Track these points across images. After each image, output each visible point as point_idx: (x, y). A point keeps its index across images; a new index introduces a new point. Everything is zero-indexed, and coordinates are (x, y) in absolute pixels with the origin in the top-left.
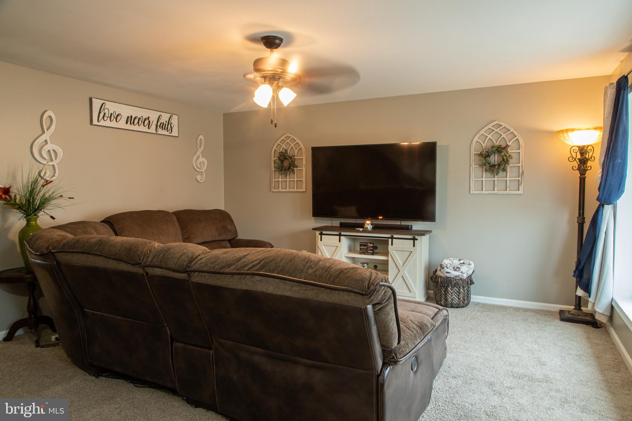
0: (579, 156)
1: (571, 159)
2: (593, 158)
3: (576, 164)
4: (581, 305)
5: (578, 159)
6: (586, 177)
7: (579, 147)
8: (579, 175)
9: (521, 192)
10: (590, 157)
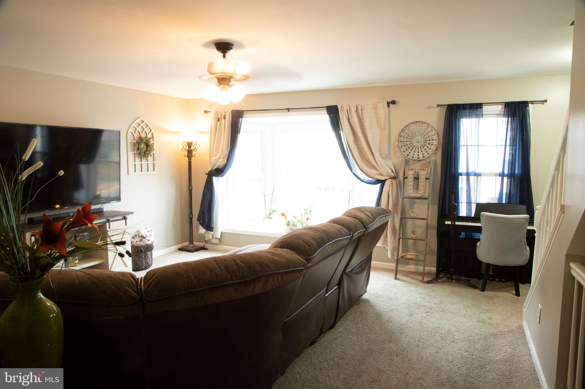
0: (187, 148)
1: (183, 149)
2: (196, 149)
3: (186, 153)
4: (193, 241)
5: (187, 150)
6: (191, 161)
7: (187, 142)
8: (188, 160)
9: (155, 172)
10: (194, 148)
